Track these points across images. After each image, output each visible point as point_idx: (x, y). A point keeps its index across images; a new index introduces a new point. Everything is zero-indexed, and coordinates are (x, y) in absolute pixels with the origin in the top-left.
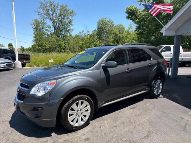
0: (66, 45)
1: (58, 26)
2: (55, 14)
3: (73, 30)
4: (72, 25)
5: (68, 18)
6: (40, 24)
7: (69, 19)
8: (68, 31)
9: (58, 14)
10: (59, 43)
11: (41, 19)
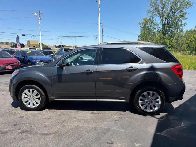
0: (172, 43)
1: (168, 22)
2: (165, 9)
3: (185, 24)
4: (185, 19)
5: (181, 11)
6: (149, 23)
7: (182, 13)
8: (178, 27)
9: (168, 9)
10: (164, 41)
11: (150, 17)
